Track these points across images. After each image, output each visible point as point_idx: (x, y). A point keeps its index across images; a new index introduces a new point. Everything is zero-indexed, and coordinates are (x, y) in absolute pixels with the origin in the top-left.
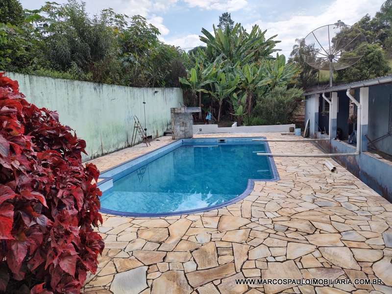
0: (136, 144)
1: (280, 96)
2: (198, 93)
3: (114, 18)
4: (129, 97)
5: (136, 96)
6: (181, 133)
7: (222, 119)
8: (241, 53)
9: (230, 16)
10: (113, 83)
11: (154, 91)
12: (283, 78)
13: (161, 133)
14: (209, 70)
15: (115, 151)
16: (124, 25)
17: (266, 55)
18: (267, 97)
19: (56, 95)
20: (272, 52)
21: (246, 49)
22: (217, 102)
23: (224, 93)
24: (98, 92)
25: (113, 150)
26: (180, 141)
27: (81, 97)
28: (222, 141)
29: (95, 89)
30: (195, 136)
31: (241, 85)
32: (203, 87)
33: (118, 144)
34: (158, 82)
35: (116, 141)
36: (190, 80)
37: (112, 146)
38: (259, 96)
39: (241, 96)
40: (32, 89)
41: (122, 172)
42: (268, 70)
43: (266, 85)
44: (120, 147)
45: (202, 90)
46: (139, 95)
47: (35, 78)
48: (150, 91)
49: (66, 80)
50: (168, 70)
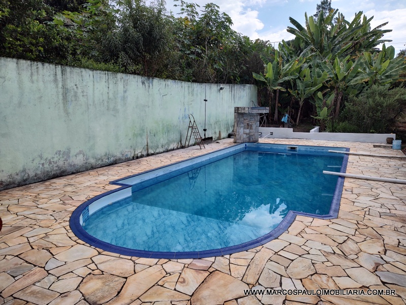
0: (191, 146)
1: (377, 97)
2: (275, 91)
3: (186, 8)
4: (186, 93)
5: (195, 92)
6: (245, 136)
7: (302, 121)
8: (336, 45)
9: (330, 4)
10: (168, 77)
11: (219, 88)
12: (387, 74)
13: (224, 134)
14: (290, 65)
15: (164, 152)
16: (195, 15)
17: (370, 48)
18: (360, 98)
19: (94, 88)
20: (379, 44)
21: (343, 40)
22: (297, 102)
23: (307, 92)
24: (147, 87)
25: (161, 150)
26: (243, 146)
27: (125, 92)
28: (293, 149)
29: (143, 83)
30: (261, 141)
31: (330, 83)
32: (281, 85)
33: (168, 144)
34: (232, 77)
35: (166, 141)
36: (267, 76)
37: (160, 146)
38: (351, 96)
39: (328, 95)
40: (64, 80)
41: (156, 177)
42: (367, 65)
43: (362, 84)
44: (171, 147)
45: (279, 88)
46: (199, 91)
47: (68, 69)
48: (214, 87)
49: (107, 72)
50: (244, 65)
